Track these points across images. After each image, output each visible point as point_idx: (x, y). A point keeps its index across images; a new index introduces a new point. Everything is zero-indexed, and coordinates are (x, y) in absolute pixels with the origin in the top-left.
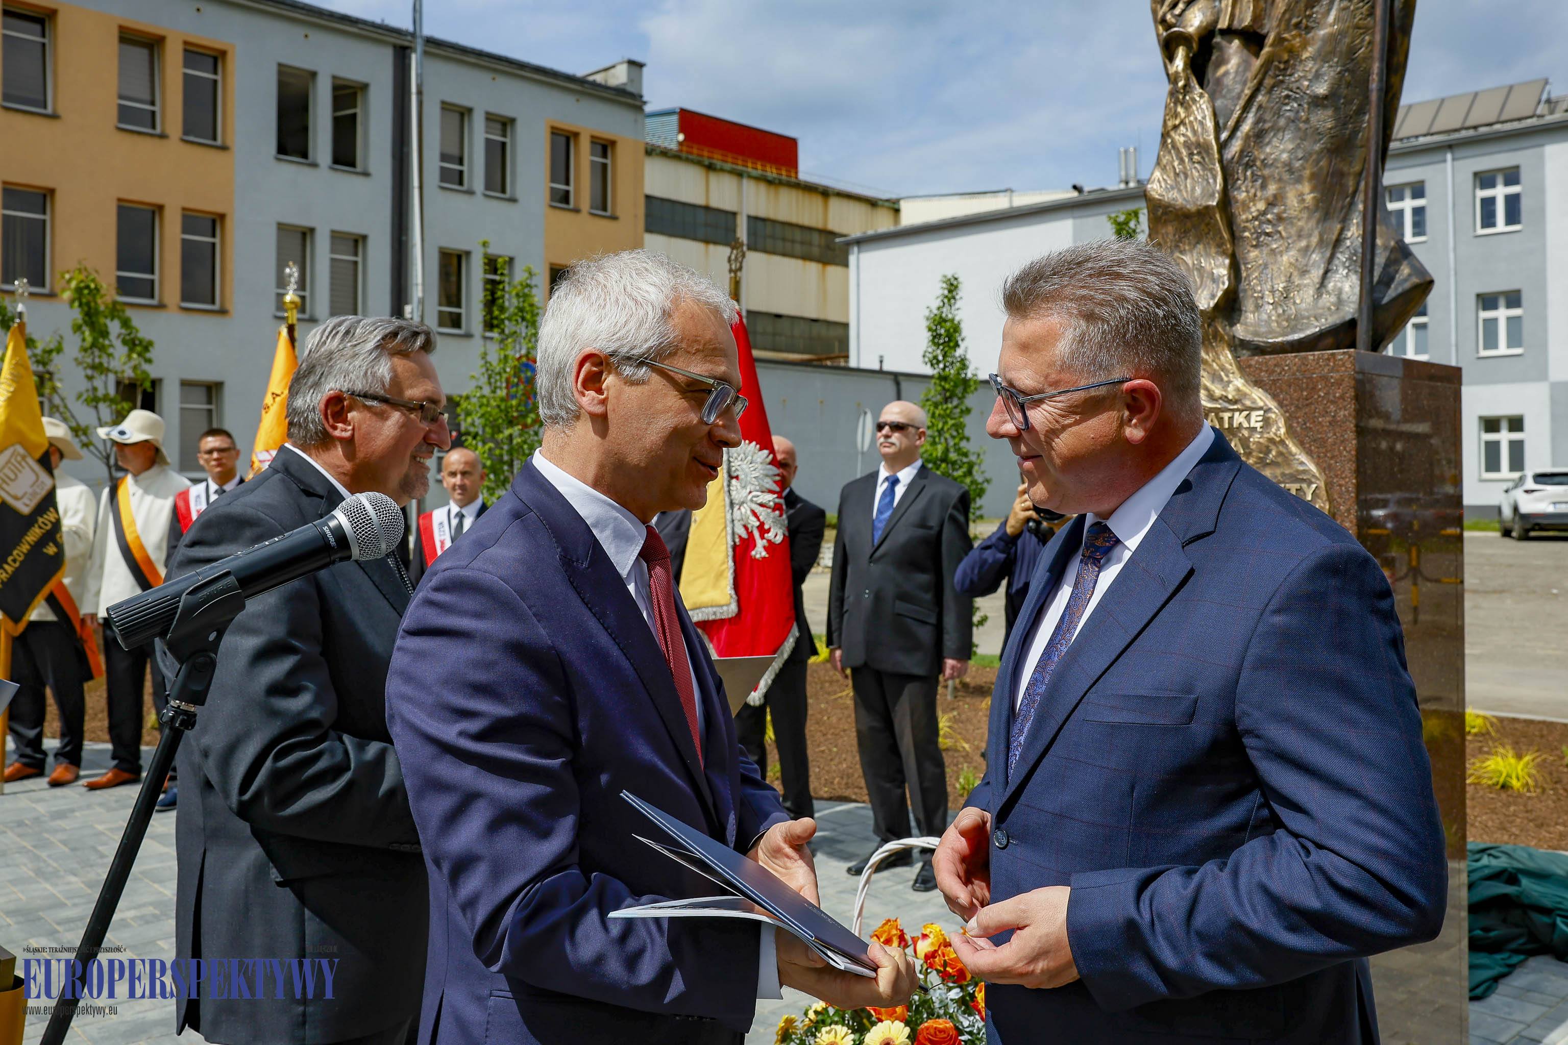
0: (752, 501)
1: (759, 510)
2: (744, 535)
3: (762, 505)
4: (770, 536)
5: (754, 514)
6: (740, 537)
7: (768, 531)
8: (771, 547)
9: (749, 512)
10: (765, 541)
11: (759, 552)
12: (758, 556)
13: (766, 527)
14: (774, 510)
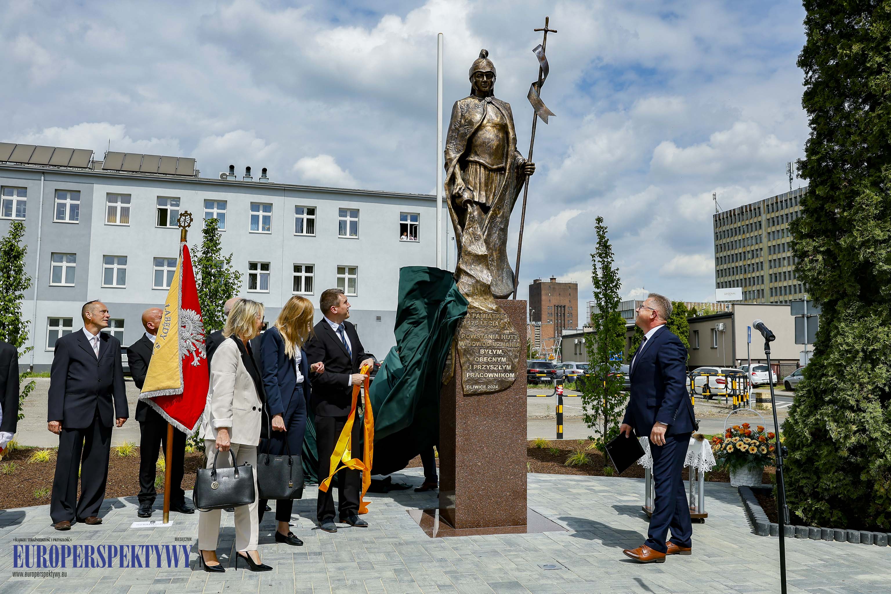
0: (192, 338)
6: (185, 355)
10: (199, 358)
13: (200, 351)
14: (203, 343)
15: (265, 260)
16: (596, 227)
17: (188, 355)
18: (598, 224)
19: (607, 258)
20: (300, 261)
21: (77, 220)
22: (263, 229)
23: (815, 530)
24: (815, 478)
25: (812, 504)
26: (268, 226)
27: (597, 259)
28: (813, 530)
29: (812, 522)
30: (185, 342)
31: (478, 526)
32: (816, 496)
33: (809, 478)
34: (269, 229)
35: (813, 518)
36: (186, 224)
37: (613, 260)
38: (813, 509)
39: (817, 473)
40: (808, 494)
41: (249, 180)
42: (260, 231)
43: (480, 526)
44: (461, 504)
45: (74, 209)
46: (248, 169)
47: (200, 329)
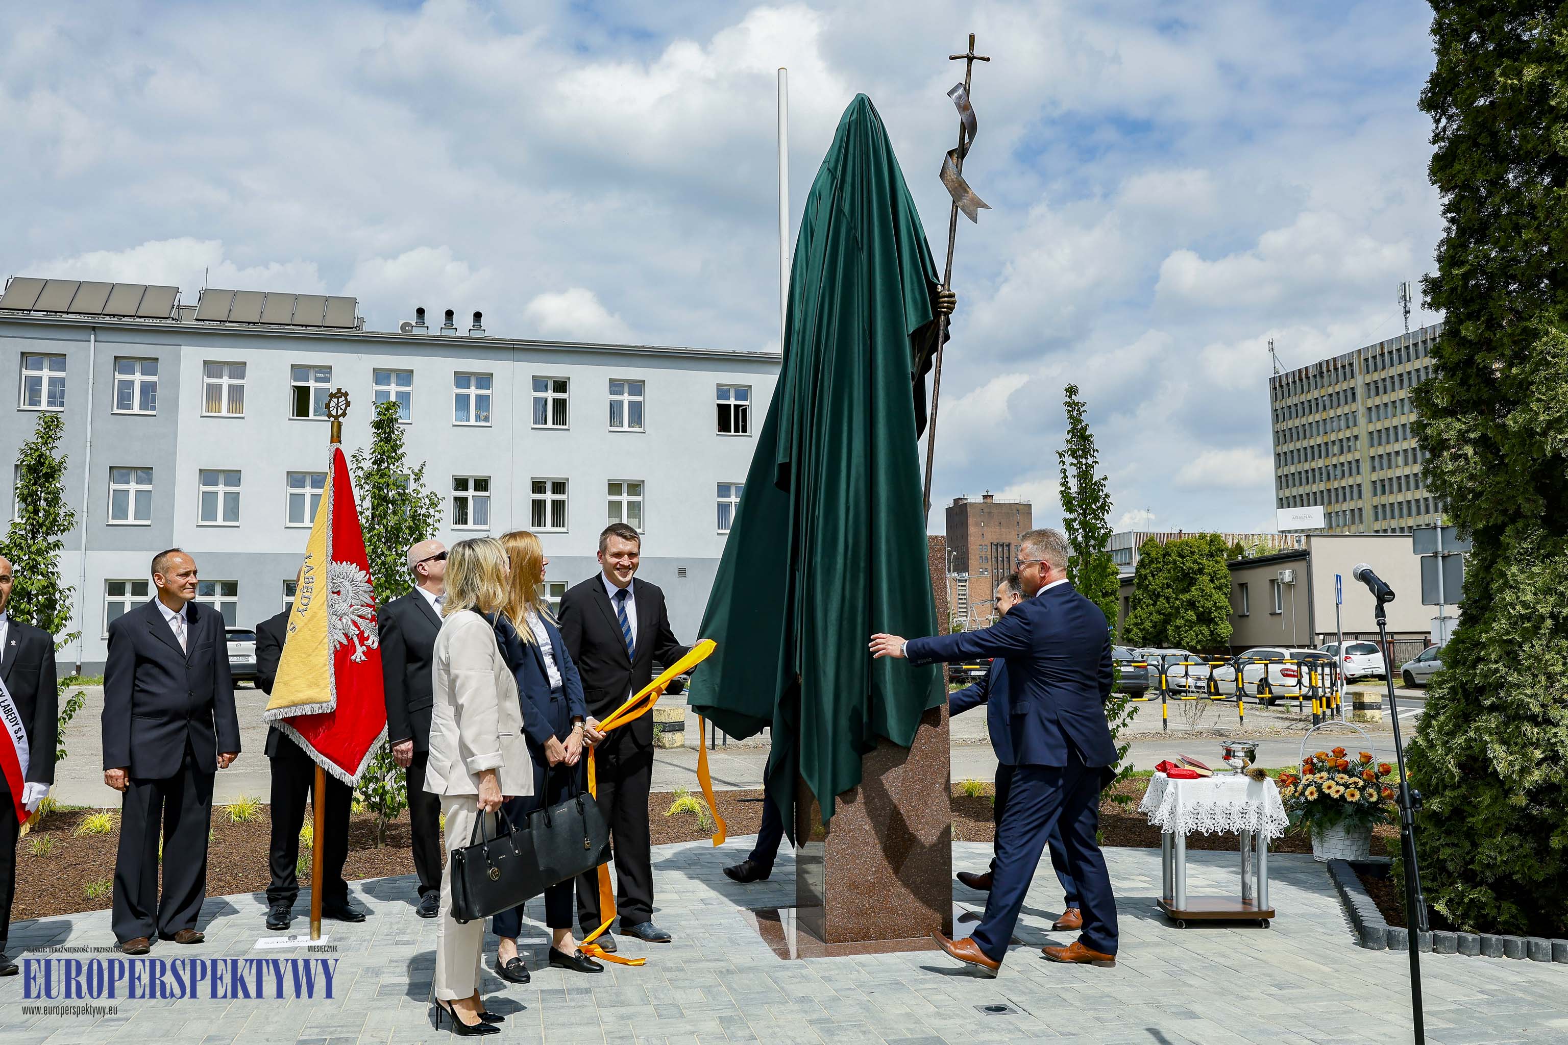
0: (353, 613)
1: (359, 621)
3: (360, 617)
4: (369, 642)
5: (355, 624)
6: (340, 644)
7: (367, 639)
8: (369, 652)
9: (350, 623)
10: (364, 647)
11: (359, 655)
12: (358, 660)
13: (365, 635)
14: (371, 621)
15: (481, 473)
16: (1066, 403)
17: (345, 642)
18: (1070, 397)
19: (1087, 458)
20: (542, 474)
21: (153, 408)
22: (478, 418)
23: (1470, 939)
24: (1467, 845)
25: (1463, 892)
26: (485, 414)
27: (1068, 459)
28: (1465, 939)
29: (1463, 924)
31: (866, 937)
32: (1471, 879)
33: (1454, 845)
34: (487, 419)
35: (1465, 916)
36: (340, 412)
37: (1096, 462)
38: (1466, 900)
39: (1471, 835)
40: (1456, 875)
41: (451, 333)
42: (472, 421)
43: (870, 938)
44: (835, 899)
45: (148, 390)
46: (449, 314)
47: (367, 596)
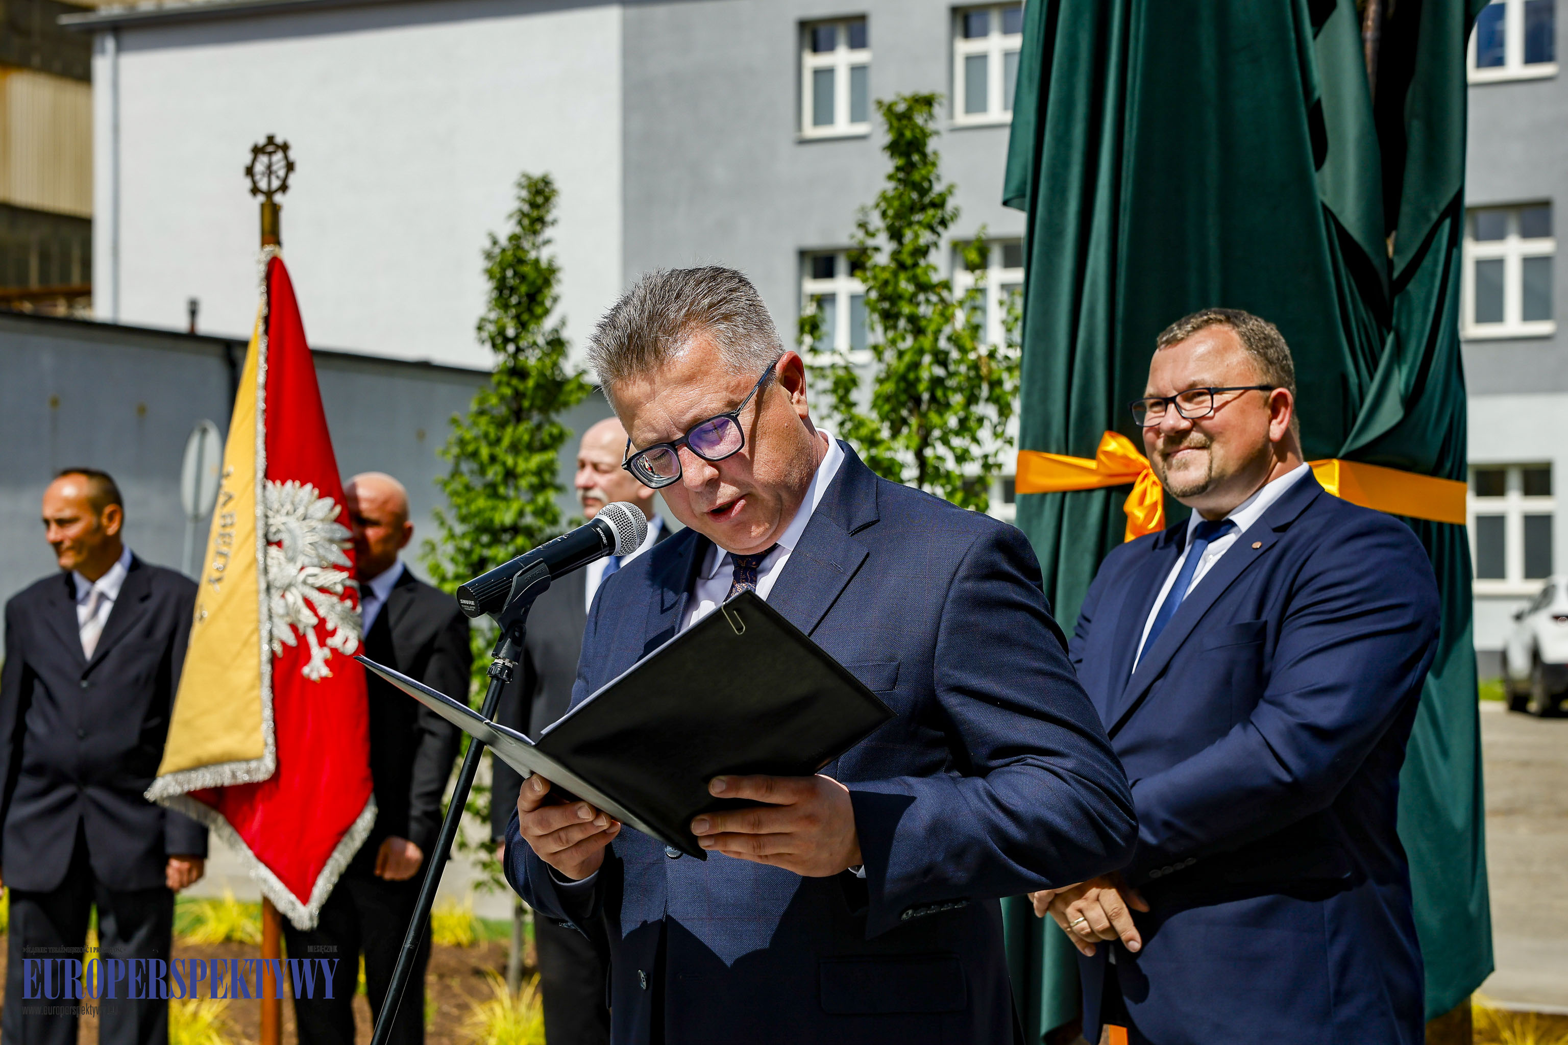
0: (304, 582)
1: (317, 597)
2: (292, 641)
3: (322, 590)
4: (335, 642)
5: (309, 604)
6: (284, 644)
7: (333, 633)
8: (336, 660)
9: (299, 602)
10: (326, 650)
11: (317, 668)
12: (314, 676)
13: (330, 626)
14: (342, 598)
30: (283, 596)
36: (276, 184)
